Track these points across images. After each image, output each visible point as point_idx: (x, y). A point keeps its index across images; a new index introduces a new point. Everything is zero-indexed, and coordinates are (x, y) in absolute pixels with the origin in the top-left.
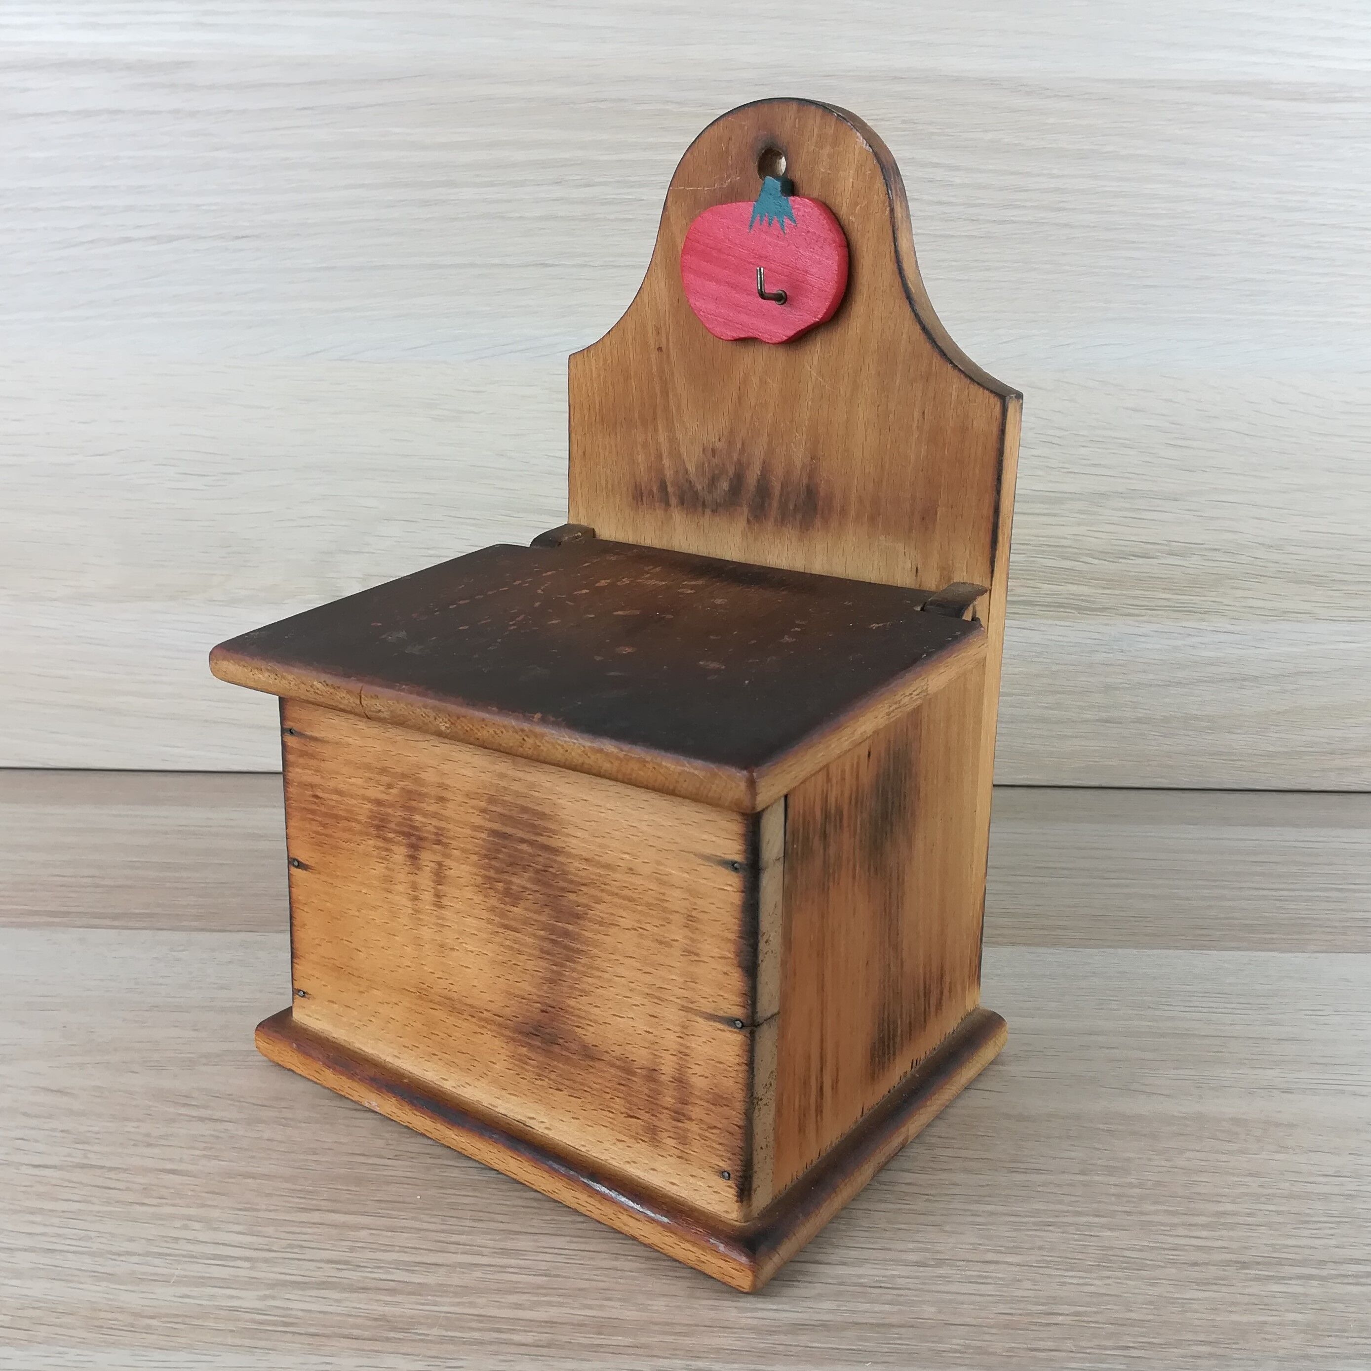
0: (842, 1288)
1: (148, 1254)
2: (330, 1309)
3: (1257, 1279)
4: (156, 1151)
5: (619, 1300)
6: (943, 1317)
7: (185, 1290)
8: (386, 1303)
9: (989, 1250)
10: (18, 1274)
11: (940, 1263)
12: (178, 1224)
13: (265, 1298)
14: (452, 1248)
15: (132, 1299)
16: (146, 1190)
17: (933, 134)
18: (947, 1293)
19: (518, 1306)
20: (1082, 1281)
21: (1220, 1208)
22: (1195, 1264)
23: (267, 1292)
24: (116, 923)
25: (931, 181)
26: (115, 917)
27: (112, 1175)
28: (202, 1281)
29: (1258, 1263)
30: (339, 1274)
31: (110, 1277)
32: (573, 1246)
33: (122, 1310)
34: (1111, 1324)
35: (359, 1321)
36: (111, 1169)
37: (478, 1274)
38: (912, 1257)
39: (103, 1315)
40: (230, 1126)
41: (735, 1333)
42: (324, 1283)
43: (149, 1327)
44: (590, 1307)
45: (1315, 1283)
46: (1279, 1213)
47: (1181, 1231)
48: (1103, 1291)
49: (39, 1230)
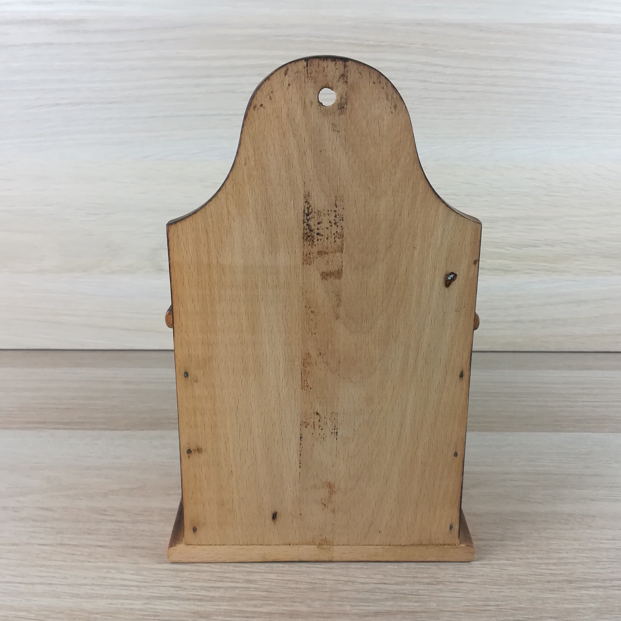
0: (396, 595)
1: (93, 585)
2: (173, 609)
3: (575, 588)
4: (93, 536)
5: (299, 602)
6: (440, 608)
7: (109, 601)
8: (198, 606)
9: (460, 577)
10: (37, 595)
11: (438, 583)
12: (105, 570)
13: (145, 604)
14: (226, 580)
15: (88, 605)
16: (90, 555)
18: (442, 597)
19: (255, 606)
20: (500, 590)
22: (549, 582)
23: (146, 601)
27: (75, 549)
28: (117, 597)
29: (577, 581)
30: (177, 592)
31: (77, 596)
32: (278, 578)
33: (83, 611)
34: (512, 610)
35: (186, 614)
36: (74, 545)
37: (237, 591)
38: (426, 580)
39: (75, 613)
40: (125, 524)
42: (170, 597)
44: (286, 606)
45: (601, 589)
46: (587, 557)
47: (544, 566)
48: (509, 595)
49: (45, 574)
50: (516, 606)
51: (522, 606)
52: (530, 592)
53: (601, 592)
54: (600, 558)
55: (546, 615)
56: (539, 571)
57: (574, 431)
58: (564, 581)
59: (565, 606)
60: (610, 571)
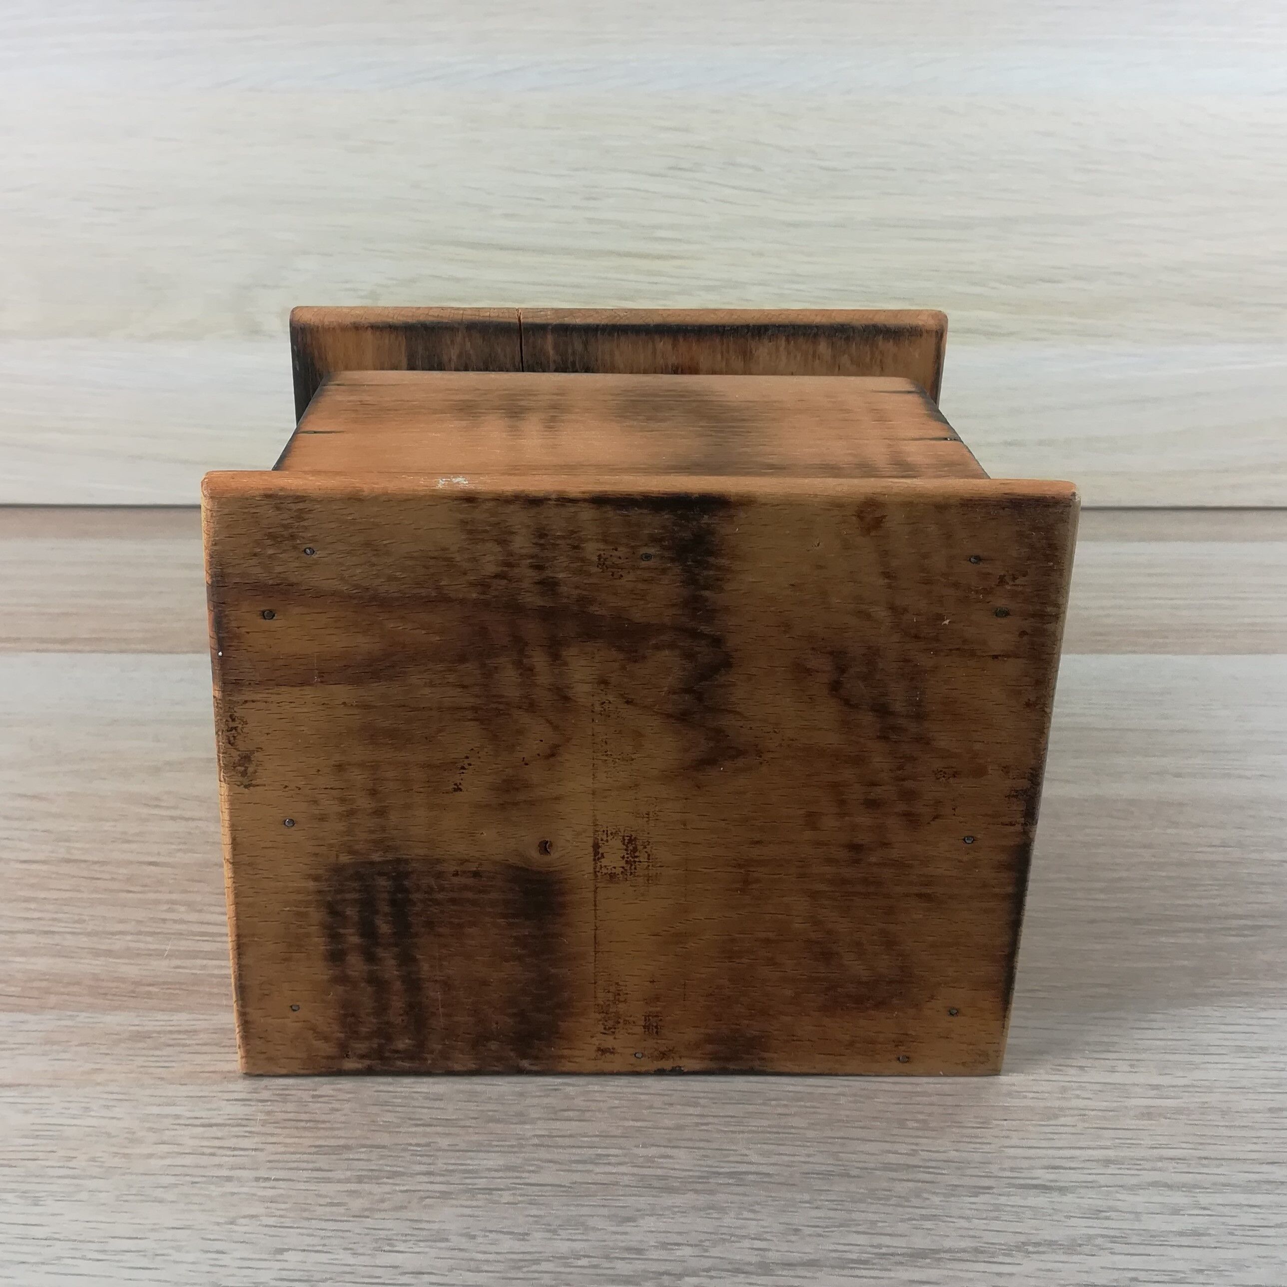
1: (140, 933)
3: (1149, 932)
4: (134, 846)
7: (178, 962)
10: (23, 953)
12: (165, 907)
15: (130, 970)
16: (129, 879)
21: (1116, 874)
22: (1093, 921)
27: (96, 867)
28: (194, 955)
29: (1151, 920)
31: (109, 953)
33: (123, 980)
36: (96, 863)
39: (105, 984)
40: (200, 824)
43: (149, 993)
45: (1201, 934)
46: (1170, 878)
47: (1081, 894)
49: (36, 915)
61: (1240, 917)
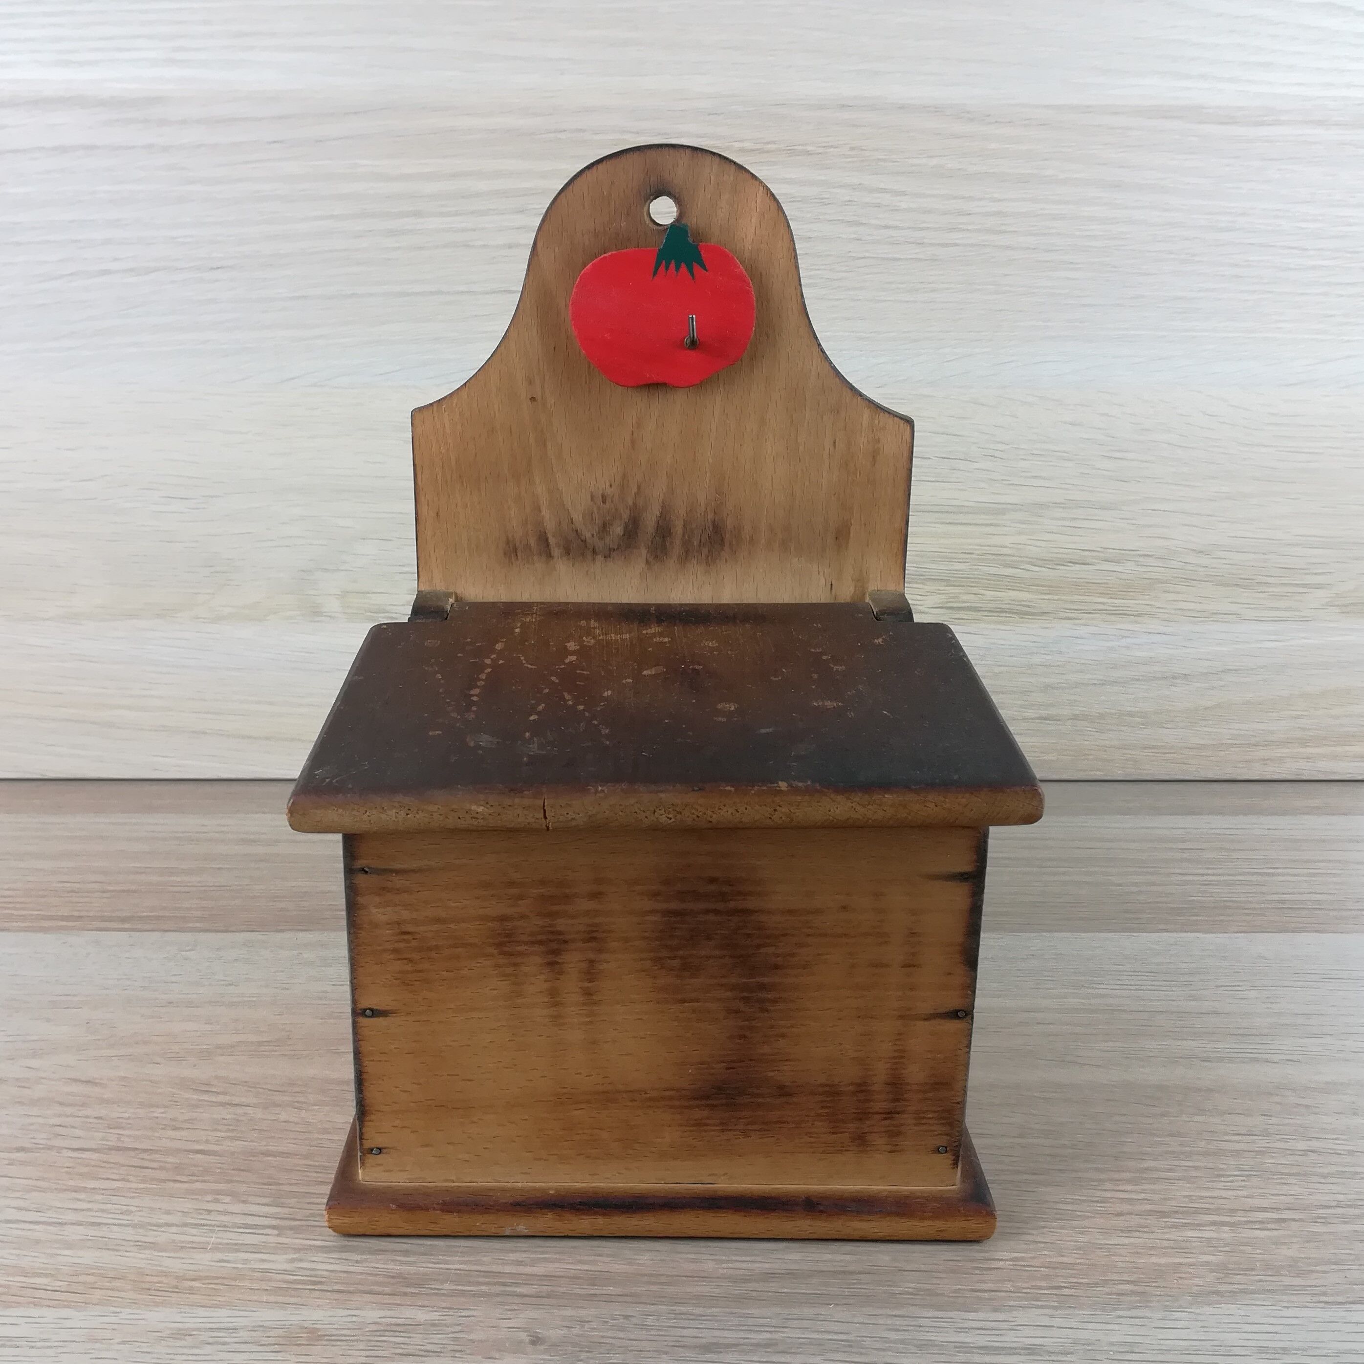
1: (185, 1225)
2: (352, 1269)
3: (1175, 1226)
4: (184, 1133)
5: (608, 1256)
6: (896, 1265)
7: (219, 1256)
8: (402, 1263)
10: (69, 1245)
12: (209, 1198)
13: (293, 1260)
15: (173, 1264)
16: (178, 1168)
17: (879, 160)
19: (520, 1263)
21: (1146, 1164)
22: (1120, 1214)
23: (296, 1256)
24: (126, 926)
25: (878, 206)
26: (123, 920)
27: (145, 1156)
29: (1177, 1212)
31: (154, 1246)
33: (165, 1274)
34: (1046, 1267)
35: (380, 1279)
36: (145, 1151)
39: (148, 1278)
40: (249, 1110)
41: (713, 1282)
43: (191, 1288)
45: (1226, 1228)
46: (1196, 1168)
47: (1108, 1185)
49: (85, 1206)
50: (1054, 1260)
51: (1065, 1260)
52: (1082, 1233)
53: (1226, 1234)
54: (1222, 1169)
55: (1115, 1277)
56: (1098, 1193)
57: (1166, 931)
58: (1150, 1213)
59: (1154, 1260)
60: (1245, 1193)
61: (1264, 1209)
